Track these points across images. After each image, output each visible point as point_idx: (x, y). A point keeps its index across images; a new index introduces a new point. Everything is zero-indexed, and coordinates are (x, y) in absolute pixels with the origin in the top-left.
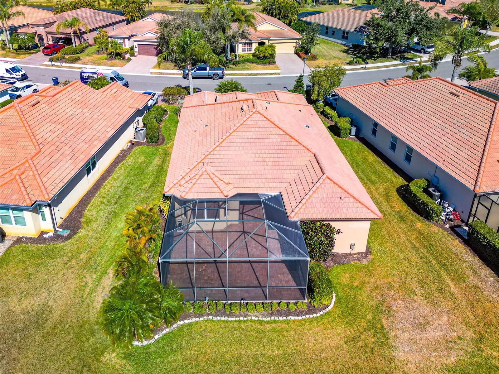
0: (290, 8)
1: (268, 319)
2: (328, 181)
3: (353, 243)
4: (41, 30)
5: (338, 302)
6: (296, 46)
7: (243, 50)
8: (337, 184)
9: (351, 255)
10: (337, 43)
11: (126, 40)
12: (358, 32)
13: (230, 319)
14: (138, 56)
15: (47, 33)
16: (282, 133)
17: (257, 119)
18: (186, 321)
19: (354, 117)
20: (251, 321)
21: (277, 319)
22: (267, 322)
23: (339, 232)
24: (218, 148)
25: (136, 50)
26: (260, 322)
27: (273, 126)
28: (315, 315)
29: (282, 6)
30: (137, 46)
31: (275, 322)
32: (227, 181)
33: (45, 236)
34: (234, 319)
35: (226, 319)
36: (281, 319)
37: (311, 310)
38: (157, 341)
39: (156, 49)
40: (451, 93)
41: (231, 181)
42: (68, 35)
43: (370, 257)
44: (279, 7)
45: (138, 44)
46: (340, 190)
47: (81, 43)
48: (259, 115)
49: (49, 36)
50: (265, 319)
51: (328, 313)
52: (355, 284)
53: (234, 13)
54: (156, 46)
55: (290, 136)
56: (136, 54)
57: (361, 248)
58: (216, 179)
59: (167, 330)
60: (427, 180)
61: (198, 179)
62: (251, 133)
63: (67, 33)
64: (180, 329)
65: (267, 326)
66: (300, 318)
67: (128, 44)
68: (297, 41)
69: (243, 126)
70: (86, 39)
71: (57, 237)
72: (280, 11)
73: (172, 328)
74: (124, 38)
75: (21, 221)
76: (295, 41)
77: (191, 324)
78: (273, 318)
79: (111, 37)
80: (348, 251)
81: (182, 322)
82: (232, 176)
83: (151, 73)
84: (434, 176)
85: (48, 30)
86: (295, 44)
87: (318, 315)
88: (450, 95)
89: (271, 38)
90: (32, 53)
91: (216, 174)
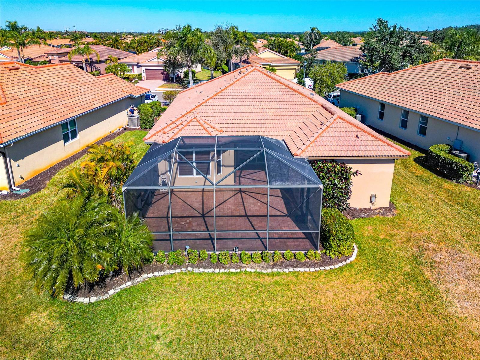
1: (269, 271)
3: (373, 194)
4: (55, 59)
5: (362, 254)
8: (351, 124)
9: (371, 210)
11: (135, 67)
12: (353, 62)
13: (217, 271)
14: (146, 80)
15: (61, 62)
17: (256, 76)
18: (156, 274)
20: (246, 273)
21: (280, 270)
22: (268, 275)
23: (356, 173)
24: (210, 100)
25: (144, 74)
26: (258, 274)
28: (332, 267)
29: (282, 44)
30: (145, 71)
31: (278, 274)
32: (220, 129)
34: (222, 271)
35: (211, 270)
36: (286, 270)
37: (326, 261)
38: (112, 298)
39: (163, 73)
40: (461, 67)
41: (224, 130)
42: (80, 63)
43: (395, 212)
44: (279, 45)
45: (146, 69)
46: (355, 129)
47: (92, 71)
48: (259, 73)
50: (265, 271)
51: (351, 265)
52: (381, 237)
54: (163, 71)
56: (143, 79)
57: (383, 201)
58: (206, 126)
59: (129, 284)
60: (449, 145)
61: (186, 126)
62: (249, 87)
63: (79, 61)
64: (146, 283)
65: (267, 278)
66: (312, 270)
67: (137, 71)
68: (297, 68)
70: (99, 68)
72: (280, 48)
73: (135, 281)
74: (133, 65)
77: (162, 278)
78: (275, 270)
80: (368, 205)
81: (150, 275)
82: (226, 125)
83: (156, 90)
84: (457, 139)
85: (62, 59)
86: (295, 70)
87: (337, 266)
88: (460, 69)
89: (272, 64)
91: (208, 122)
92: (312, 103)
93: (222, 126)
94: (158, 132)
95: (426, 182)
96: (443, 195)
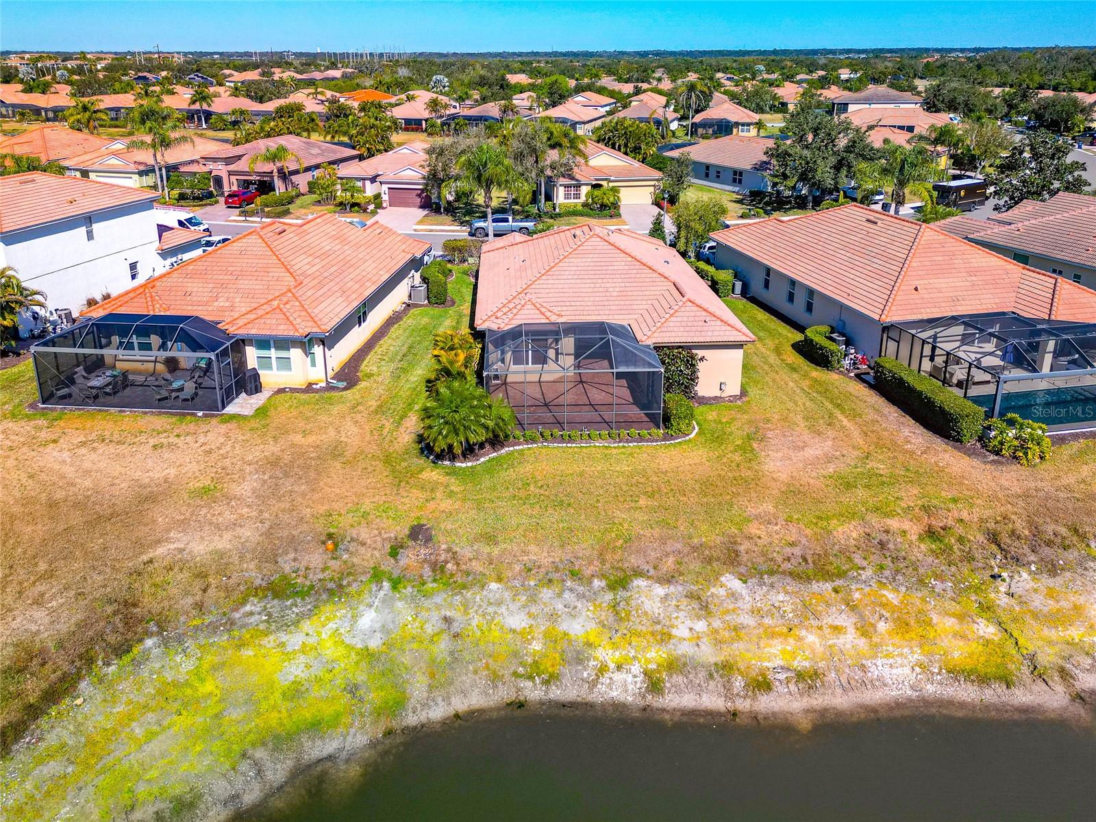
0: (645, 135)
1: (616, 445)
2: (690, 304)
3: (723, 381)
4: (220, 167)
5: (701, 432)
6: (655, 191)
7: (567, 197)
8: (701, 307)
9: (721, 398)
10: (725, 190)
11: (368, 183)
12: (758, 170)
13: (569, 445)
14: (389, 208)
15: (230, 173)
16: (630, 259)
17: (596, 243)
18: (516, 448)
19: (739, 270)
20: (595, 446)
21: (626, 445)
22: (615, 448)
23: (702, 359)
24: (543, 277)
25: (385, 197)
26: (606, 447)
27: (619, 251)
29: (630, 132)
30: (387, 192)
31: (624, 447)
32: (558, 313)
33: (314, 386)
34: (574, 445)
35: (565, 445)
36: (631, 444)
37: (666, 437)
39: (419, 195)
40: (868, 220)
41: (563, 313)
42: (267, 176)
43: (744, 399)
44: (625, 133)
45: (389, 188)
46: (704, 313)
47: (287, 189)
48: (599, 239)
49: (233, 178)
50: (612, 446)
51: (690, 440)
52: (724, 420)
53: (552, 133)
54: (419, 192)
55: (642, 263)
56: (384, 205)
57: (733, 389)
58: (543, 310)
59: (495, 454)
60: (831, 326)
61: (521, 309)
62: (589, 260)
63: (264, 173)
65: (613, 450)
66: (654, 444)
67: (370, 190)
68: (657, 183)
69: (577, 252)
70: (297, 183)
71: (330, 388)
72: (627, 139)
73: (499, 453)
74: (364, 179)
75: (285, 363)
76: (653, 183)
77: (522, 450)
78: (621, 444)
79: (341, 178)
80: (718, 393)
81: (511, 449)
82: (565, 308)
83: (415, 230)
84: (840, 320)
85: (232, 167)
86: (653, 188)
87: (676, 441)
88: (866, 224)
89: (612, 178)
90: (206, 205)
91: (544, 305)
92: (663, 279)
93: (559, 309)
94: (489, 317)
95: (794, 369)
96: (805, 384)
